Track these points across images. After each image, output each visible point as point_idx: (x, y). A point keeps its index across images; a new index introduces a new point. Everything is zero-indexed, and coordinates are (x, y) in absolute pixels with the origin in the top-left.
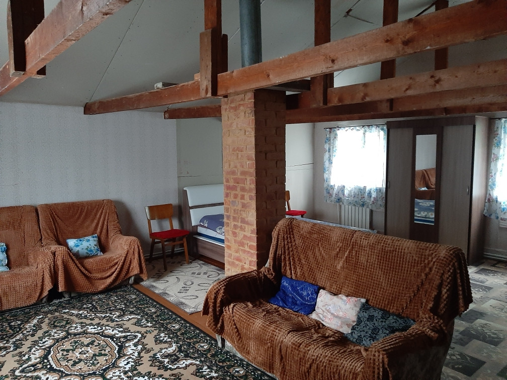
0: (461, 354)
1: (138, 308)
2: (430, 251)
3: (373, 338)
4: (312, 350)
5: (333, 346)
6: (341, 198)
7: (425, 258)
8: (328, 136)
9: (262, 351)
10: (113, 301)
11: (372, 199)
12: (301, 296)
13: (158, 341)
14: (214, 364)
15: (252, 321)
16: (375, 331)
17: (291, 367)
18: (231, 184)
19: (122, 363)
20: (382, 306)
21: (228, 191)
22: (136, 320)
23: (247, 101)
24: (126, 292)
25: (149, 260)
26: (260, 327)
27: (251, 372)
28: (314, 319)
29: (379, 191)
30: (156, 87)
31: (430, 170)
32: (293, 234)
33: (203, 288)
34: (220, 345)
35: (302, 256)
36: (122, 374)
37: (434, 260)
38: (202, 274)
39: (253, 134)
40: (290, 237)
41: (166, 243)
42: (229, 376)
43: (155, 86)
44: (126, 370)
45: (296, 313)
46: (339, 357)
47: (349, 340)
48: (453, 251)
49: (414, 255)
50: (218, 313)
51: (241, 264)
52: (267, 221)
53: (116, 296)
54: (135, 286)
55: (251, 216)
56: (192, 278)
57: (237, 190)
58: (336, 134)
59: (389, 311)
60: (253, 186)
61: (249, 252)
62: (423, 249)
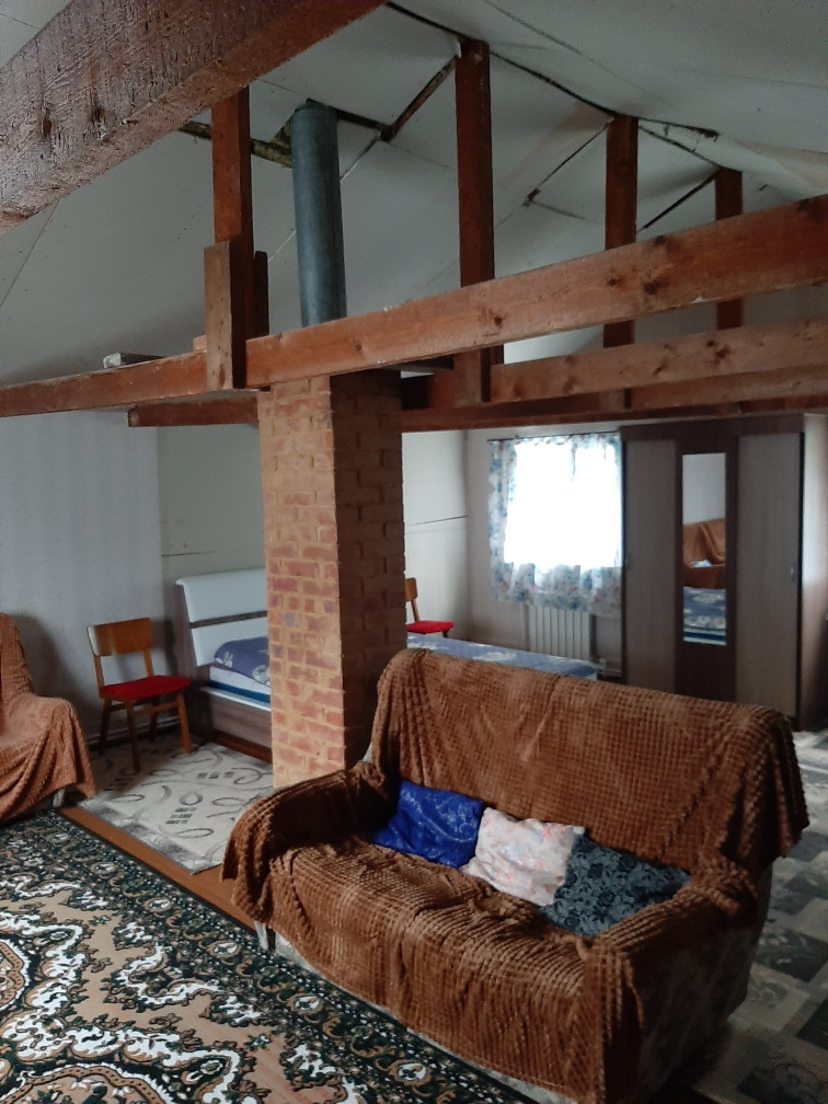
0: (789, 934)
1: (74, 865)
2: (717, 718)
3: (601, 916)
4: (471, 951)
5: (515, 938)
6: (527, 591)
7: (707, 735)
8: (496, 457)
9: (358, 954)
10: (16, 851)
11: (594, 592)
12: (443, 824)
13: (121, 941)
14: (251, 991)
15: (334, 889)
16: (606, 898)
17: (424, 991)
18: (284, 575)
19: (39, 998)
20: (618, 841)
21: (277, 593)
22: (69, 893)
23: (314, 394)
24: (46, 827)
25: (97, 749)
26: (353, 903)
27: (337, 1003)
28: (473, 877)
29: (607, 573)
30: (107, 363)
31: (715, 522)
32: (424, 686)
33: (224, 809)
34: (264, 944)
35: (444, 734)
36: (39, 1025)
37: (726, 738)
38: (221, 777)
39: (329, 465)
40: (418, 693)
41: (137, 708)
42: (286, 1017)
43: (105, 360)
44: (49, 1013)
45: (434, 865)
46: (529, 964)
47: (550, 921)
48: (765, 717)
49: (684, 729)
50: (258, 874)
51: (308, 755)
52: (365, 657)
53: (24, 837)
54: (66, 812)
55: (330, 648)
56: (199, 787)
57: (296, 591)
58: (514, 453)
59: (634, 853)
60: (333, 581)
61: (325, 729)
62: (702, 715)
